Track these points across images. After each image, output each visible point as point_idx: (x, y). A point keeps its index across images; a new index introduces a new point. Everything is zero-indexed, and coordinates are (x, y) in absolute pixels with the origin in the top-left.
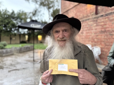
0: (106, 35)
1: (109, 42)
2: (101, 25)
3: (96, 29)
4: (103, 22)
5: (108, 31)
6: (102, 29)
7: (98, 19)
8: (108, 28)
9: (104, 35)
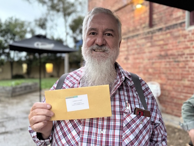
0: (168, 62)
1: (173, 74)
2: (159, 45)
3: (151, 52)
4: (163, 40)
5: (172, 55)
6: (161, 51)
7: (154, 34)
8: (172, 50)
9: (164, 62)
